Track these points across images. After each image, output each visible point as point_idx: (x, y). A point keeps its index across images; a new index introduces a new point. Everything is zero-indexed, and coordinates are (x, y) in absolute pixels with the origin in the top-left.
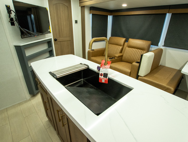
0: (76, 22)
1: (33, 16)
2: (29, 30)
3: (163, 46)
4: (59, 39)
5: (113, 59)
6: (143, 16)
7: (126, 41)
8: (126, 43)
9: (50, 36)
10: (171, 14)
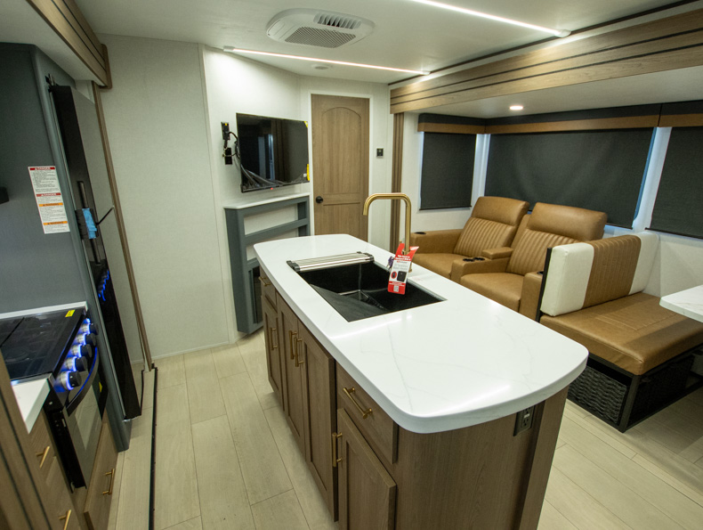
0: (380, 153)
1: (271, 139)
2: (257, 171)
3: (646, 229)
4: (327, 199)
5: (476, 261)
6: (582, 134)
7: (528, 210)
8: (525, 216)
9: (306, 190)
10: (670, 129)
